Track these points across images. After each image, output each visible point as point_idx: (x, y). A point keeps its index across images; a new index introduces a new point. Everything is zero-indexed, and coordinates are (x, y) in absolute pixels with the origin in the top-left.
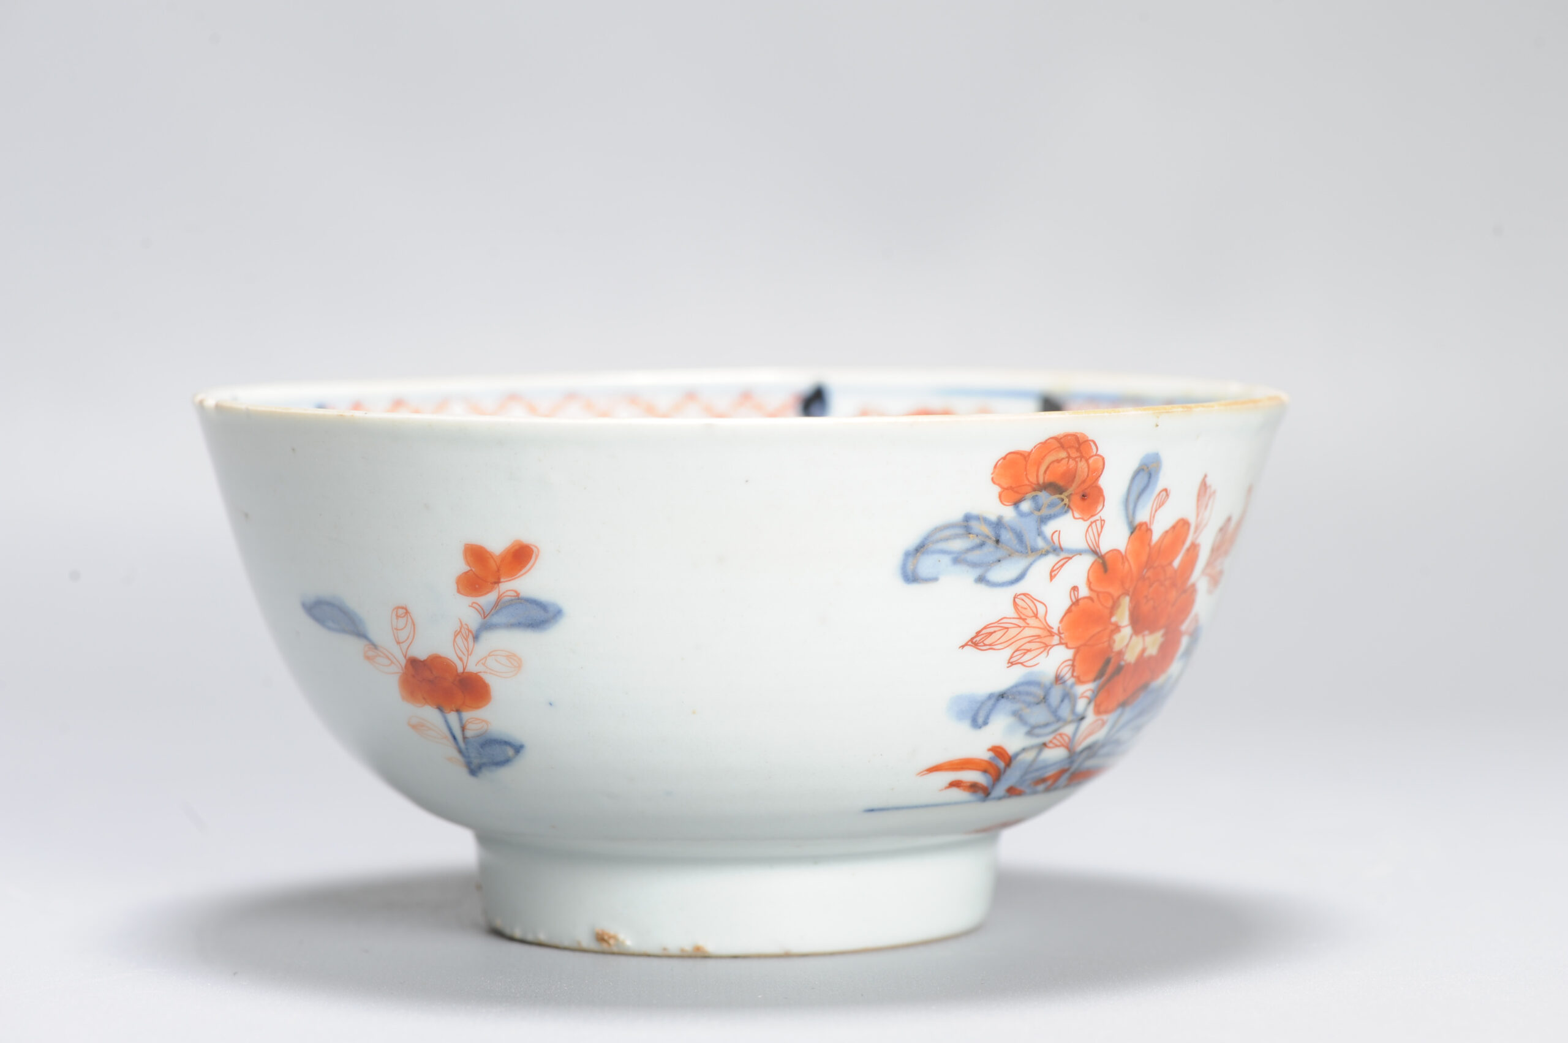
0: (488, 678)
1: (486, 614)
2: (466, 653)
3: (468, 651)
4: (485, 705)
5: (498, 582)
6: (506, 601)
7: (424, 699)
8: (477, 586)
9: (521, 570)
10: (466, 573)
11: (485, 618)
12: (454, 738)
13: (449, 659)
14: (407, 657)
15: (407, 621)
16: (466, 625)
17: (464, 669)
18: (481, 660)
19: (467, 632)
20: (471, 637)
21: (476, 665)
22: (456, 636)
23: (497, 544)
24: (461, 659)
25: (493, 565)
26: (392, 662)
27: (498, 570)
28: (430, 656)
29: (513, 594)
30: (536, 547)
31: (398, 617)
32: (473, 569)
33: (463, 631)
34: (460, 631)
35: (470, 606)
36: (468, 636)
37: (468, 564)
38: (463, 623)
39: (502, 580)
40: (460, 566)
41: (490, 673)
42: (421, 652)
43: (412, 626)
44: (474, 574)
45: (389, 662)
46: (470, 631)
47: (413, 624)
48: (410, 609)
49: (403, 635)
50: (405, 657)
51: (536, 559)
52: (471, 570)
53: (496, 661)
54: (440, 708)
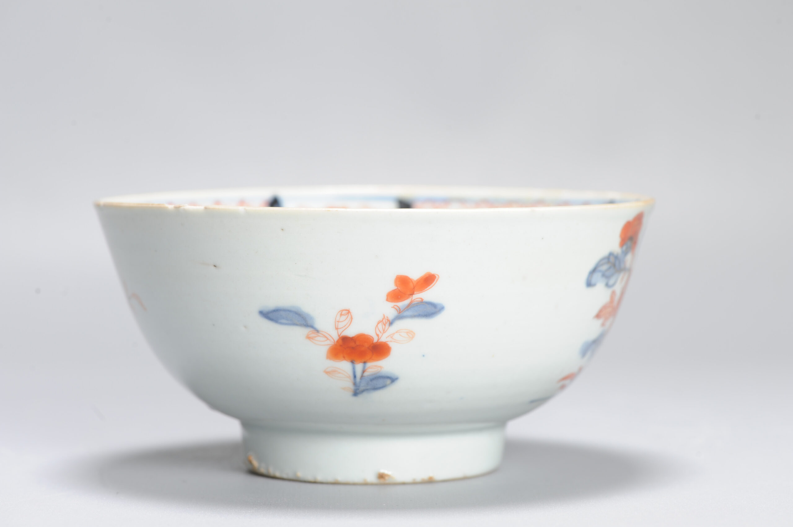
0: (391, 344)
1: (401, 310)
2: (382, 331)
3: (384, 331)
4: (384, 358)
5: (412, 294)
6: (415, 304)
7: (344, 357)
8: (399, 297)
9: (427, 287)
10: (394, 290)
11: (400, 313)
12: (355, 377)
13: (371, 336)
14: (341, 336)
15: (347, 317)
16: (387, 317)
17: (378, 340)
18: (390, 335)
19: (386, 321)
20: (388, 323)
21: (387, 338)
22: (378, 323)
23: (415, 275)
24: (378, 335)
25: (411, 285)
26: (328, 339)
27: (414, 288)
28: (357, 335)
29: (420, 300)
30: (438, 275)
31: (341, 315)
32: (399, 288)
33: (384, 321)
34: (382, 321)
35: (392, 307)
36: (386, 323)
37: (396, 285)
38: (386, 317)
39: (415, 293)
40: (391, 286)
41: (394, 342)
42: (351, 332)
43: (351, 320)
44: (399, 290)
45: (326, 339)
46: (388, 320)
47: (352, 318)
48: (351, 311)
49: (341, 325)
50: (339, 336)
51: (437, 281)
52: (398, 289)
53: (400, 335)
54: (352, 362)
